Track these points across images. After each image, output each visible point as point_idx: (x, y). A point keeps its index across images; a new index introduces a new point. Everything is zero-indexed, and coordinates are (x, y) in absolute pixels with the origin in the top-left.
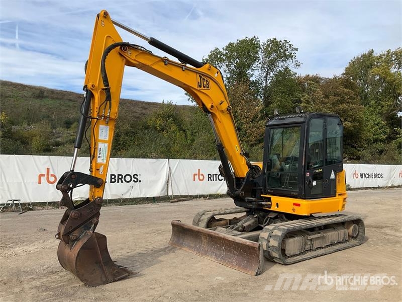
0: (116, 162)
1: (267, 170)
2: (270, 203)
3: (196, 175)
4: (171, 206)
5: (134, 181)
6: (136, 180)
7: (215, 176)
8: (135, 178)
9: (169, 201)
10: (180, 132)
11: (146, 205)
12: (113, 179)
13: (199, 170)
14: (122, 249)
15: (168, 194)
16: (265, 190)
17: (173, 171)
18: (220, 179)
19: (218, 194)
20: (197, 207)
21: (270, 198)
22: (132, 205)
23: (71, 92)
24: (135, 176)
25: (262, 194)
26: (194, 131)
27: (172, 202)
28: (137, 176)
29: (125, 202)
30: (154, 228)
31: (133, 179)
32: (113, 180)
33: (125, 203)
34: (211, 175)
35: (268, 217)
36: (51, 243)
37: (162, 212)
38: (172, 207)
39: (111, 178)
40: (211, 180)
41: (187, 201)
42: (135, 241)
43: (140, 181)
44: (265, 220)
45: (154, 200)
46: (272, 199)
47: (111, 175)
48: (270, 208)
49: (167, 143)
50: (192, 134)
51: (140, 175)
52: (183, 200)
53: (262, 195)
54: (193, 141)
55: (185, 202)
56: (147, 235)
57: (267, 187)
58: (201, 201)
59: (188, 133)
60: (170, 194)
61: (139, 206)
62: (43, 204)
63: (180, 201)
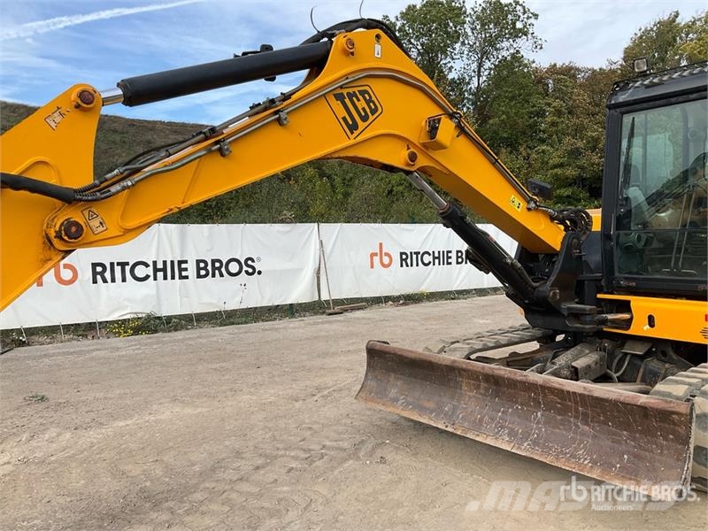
0: (206, 234)
1: (617, 228)
2: (627, 316)
3: (376, 254)
4: (330, 322)
5: (247, 272)
6: (250, 270)
7: (414, 256)
8: (249, 267)
9: (324, 313)
10: (321, 180)
11: (278, 324)
12: (202, 269)
13: (381, 244)
14: (238, 454)
15: (319, 297)
16: (609, 282)
17: (328, 249)
18: (426, 262)
19: (422, 294)
20: (387, 324)
21: (629, 302)
22: (246, 323)
23: (115, 117)
24: (250, 262)
25: (601, 292)
26: (348, 178)
27: (330, 314)
28: (253, 261)
29: (230, 317)
30: (308, 383)
31: (245, 268)
32: (203, 272)
33: (232, 320)
34: (406, 254)
35: (626, 354)
36: (51, 441)
37: (316, 337)
38: (334, 326)
39: (199, 269)
40: (407, 266)
41: (361, 311)
42: (271, 425)
43: (260, 273)
44: (616, 361)
45: (291, 311)
46: (632, 304)
47: (198, 262)
48: (628, 328)
49: (301, 199)
50: (344, 183)
51: (259, 259)
52: (353, 309)
53: (599, 296)
54: (346, 195)
55: (358, 314)
56: (298, 405)
57: (617, 274)
58: (389, 310)
59: (338, 180)
60: (325, 297)
61: (261, 324)
62: (51, 331)
63: (347, 310)
